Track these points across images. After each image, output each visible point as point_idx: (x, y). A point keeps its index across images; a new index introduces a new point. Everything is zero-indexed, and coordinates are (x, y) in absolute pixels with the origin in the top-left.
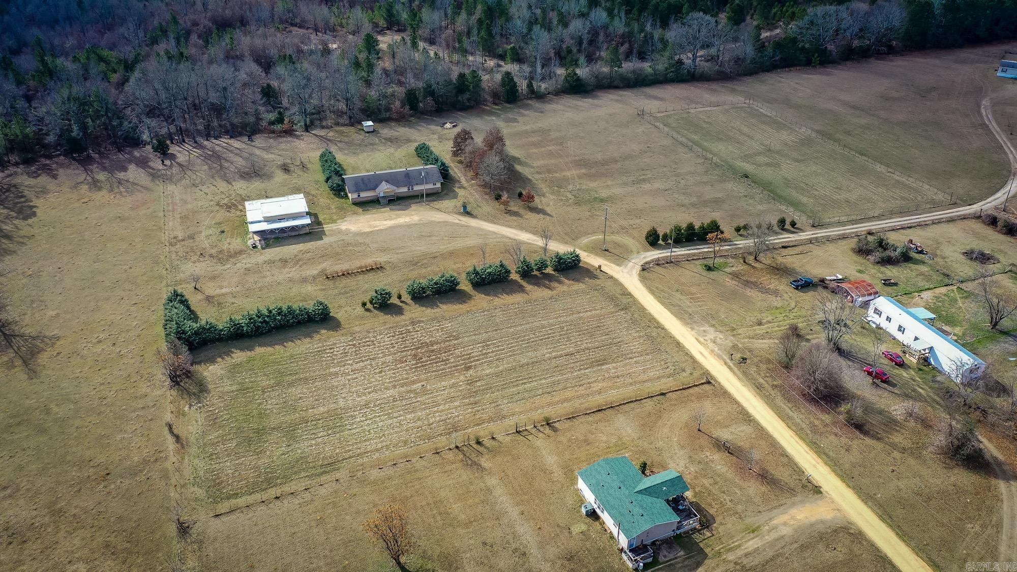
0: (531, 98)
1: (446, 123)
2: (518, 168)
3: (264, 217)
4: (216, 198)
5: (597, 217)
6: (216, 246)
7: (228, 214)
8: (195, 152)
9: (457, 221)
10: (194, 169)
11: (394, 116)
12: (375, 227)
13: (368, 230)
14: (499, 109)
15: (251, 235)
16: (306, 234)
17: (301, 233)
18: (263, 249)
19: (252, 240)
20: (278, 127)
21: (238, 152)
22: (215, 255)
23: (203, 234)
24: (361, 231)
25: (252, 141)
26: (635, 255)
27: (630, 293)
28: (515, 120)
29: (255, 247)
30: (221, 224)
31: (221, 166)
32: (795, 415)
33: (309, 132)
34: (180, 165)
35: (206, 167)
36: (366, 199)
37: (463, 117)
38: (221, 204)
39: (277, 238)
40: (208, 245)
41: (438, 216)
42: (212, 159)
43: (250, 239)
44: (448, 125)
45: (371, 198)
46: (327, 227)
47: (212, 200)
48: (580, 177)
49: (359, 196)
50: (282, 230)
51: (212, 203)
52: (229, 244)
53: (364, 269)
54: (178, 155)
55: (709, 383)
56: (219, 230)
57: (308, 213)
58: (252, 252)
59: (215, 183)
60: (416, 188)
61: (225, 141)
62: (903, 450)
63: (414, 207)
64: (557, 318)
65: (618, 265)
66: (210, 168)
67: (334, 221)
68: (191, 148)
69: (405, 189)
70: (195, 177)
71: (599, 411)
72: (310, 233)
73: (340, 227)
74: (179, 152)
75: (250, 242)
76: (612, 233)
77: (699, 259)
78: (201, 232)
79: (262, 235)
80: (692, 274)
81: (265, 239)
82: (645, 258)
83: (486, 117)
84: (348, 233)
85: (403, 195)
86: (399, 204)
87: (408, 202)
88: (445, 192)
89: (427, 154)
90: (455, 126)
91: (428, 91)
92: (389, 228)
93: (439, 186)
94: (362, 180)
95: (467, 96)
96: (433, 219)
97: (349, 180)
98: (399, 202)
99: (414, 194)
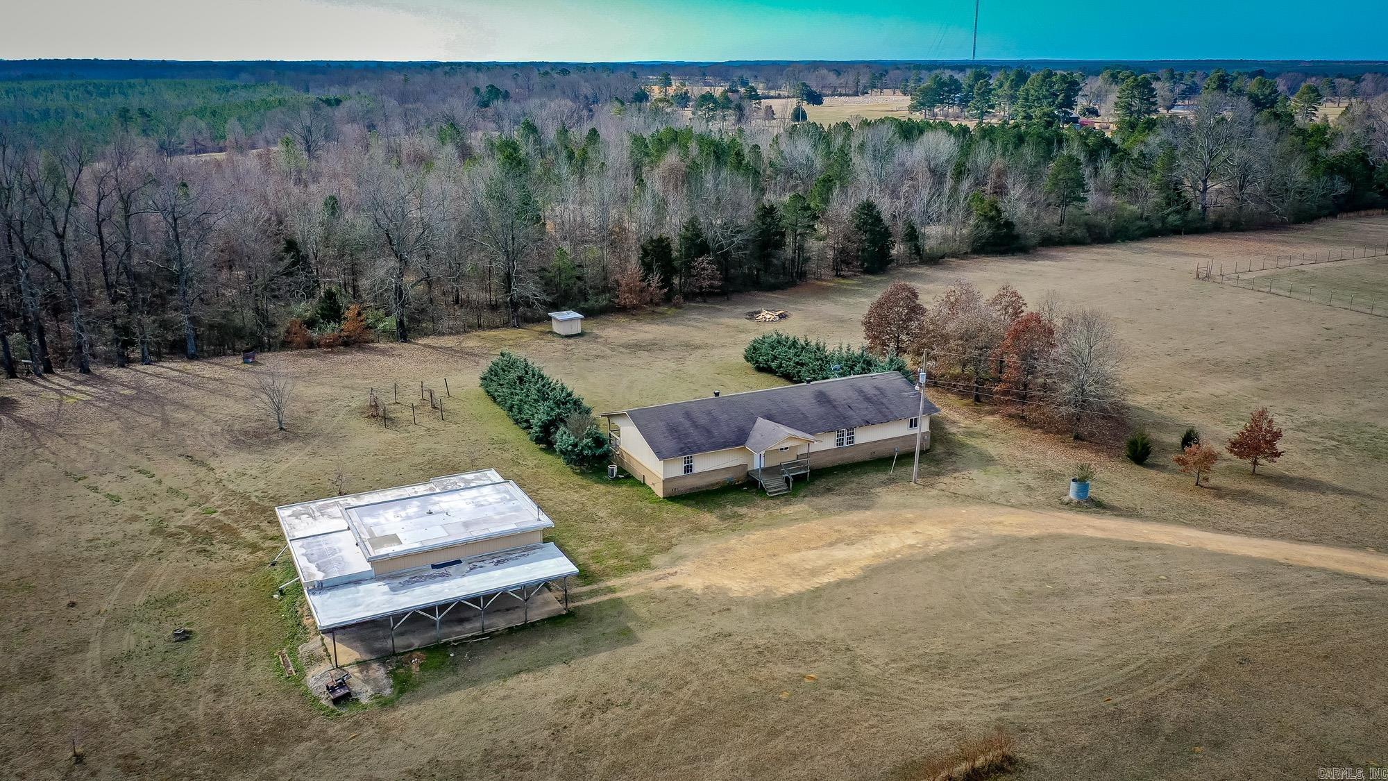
0: (912, 265)
3: (372, 561)
4: (150, 509)
6: (154, 708)
7: (202, 562)
8: (80, 392)
10: (74, 432)
11: (627, 299)
12: (814, 572)
13: (794, 586)
14: (857, 285)
15: (314, 644)
16: (555, 620)
17: (535, 615)
18: (386, 704)
19: (324, 667)
20: (330, 330)
21: (216, 385)
22: (149, 756)
23: (94, 653)
24: (768, 590)
25: (255, 363)
29: (343, 697)
30: (171, 604)
31: (166, 422)
33: (410, 342)
34: (26, 424)
35: (114, 425)
36: (710, 480)
38: (172, 529)
39: (436, 649)
40: (113, 708)
42: (136, 405)
43: (314, 660)
44: (767, 316)
45: (721, 478)
46: (628, 586)
47: (134, 519)
49: (688, 469)
50: (458, 610)
51: (136, 526)
52: (219, 691)
54: (26, 401)
56: (169, 629)
57: (548, 537)
58: (334, 729)
59: (145, 464)
60: (864, 436)
61: (172, 368)
63: (888, 496)
66: (129, 428)
67: (641, 563)
68: (69, 384)
69: (827, 443)
70: (73, 452)
72: (571, 614)
73: (672, 581)
74: (31, 394)
75: (318, 678)
78: (82, 645)
79: (362, 640)
81: (384, 657)
83: (843, 299)
84: (727, 606)
85: (827, 461)
86: (829, 490)
87: (854, 482)
88: (939, 449)
89: (804, 357)
90: (782, 316)
91: (697, 244)
92: (872, 573)
93: (924, 426)
94: (688, 415)
95: (788, 252)
96: (998, 531)
97: (642, 419)
98: (821, 484)
99: (860, 457)
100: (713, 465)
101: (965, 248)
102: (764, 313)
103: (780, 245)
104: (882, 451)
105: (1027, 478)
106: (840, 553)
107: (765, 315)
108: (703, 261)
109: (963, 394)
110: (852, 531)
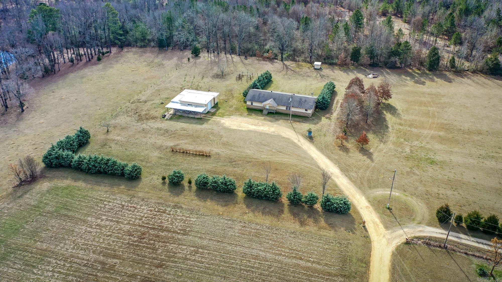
0: (450, 71)
1: (370, 74)
2: (388, 116)
3: (182, 101)
5: (413, 175)
6: (149, 110)
8: (211, 58)
9: (296, 141)
10: (198, 67)
12: (240, 127)
13: (234, 128)
14: (418, 73)
16: (198, 119)
19: (168, 113)
20: (266, 55)
22: (142, 115)
23: (153, 102)
24: (230, 127)
25: (246, 59)
26: (413, 225)
27: (369, 262)
28: (423, 83)
31: (212, 68)
34: (195, 63)
36: (254, 107)
37: (388, 73)
39: (180, 116)
40: (146, 109)
41: (288, 133)
42: (213, 64)
44: (371, 76)
45: (259, 108)
48: (433, 137)
49: (252, 104)
52: (156, 111)
53: (198, 153)
54: (202, 58)
56: (163, 102)
58: (159, 120)
60: (293, 109)
64: (277, 254)
65: (387, 228)
66: (205, 68)
68: (212, 56)
70: (192, 71)
72: (201, 119)
74: (204, 57)
76: (411, 195)
77: (482, 257)
78: (153, 100)
80: (458, 271)
81: (174, 115)
82: (421, 231)
83: (404, 77)
85: (283, 112)
86: (274, 117)
87: (281, 117)
88: (313, 118)
90: (374, 77)
93: (309, 111)
100: (256, 105)
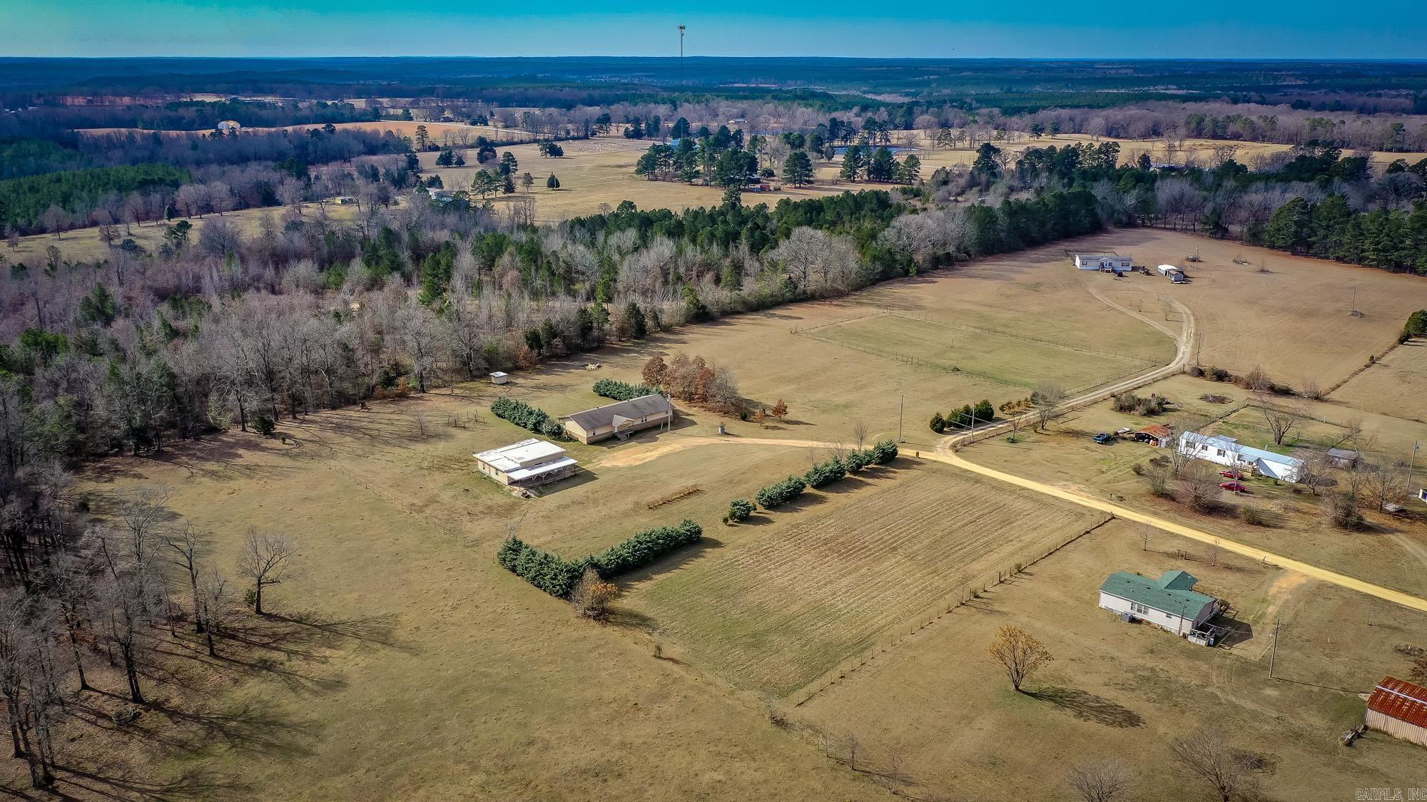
6: (476, 504)
10: (335, 442)
11: (523, 363)
12: (642, 459)
13: (638, 463)
15: (507, 488)
16: (572, 477)
17: (566, 476)
18: (541, 497)
19: (516, 491)
22: (487, 511)
24: (631, 465)
26: (936, 442)
29: (528, 496)
31: (368, 434)
32: (1204, 526)
33: (427, 393)
34: (309, 441)
35: (349, 439)
36: (602, 437)
39: (543, 485)
41: (699, 441)
43: (511, 491)
45: (605, 436)
46: (590, 467)
49: (594, 433)
50: (548, 475)
52: (490, 499)
53: (682, 495)
55: (1114, 518)
58: (531, 501)
60: (650, 418)
61: (330, 413)
62: (1306, 531)
63: (661, 437)
65: (931, 452)
67: (592, 461)
68: (296, 424)
69: (638, 421)
70: (349, 449)
71: (1050, 554)
72: (576, 475)
73: (602, 465)
75: (517, 494)
78: (438, 495)
80: (1002, 447)
82: (946, 442)
84: (620, 469)
85: (638, 428)
86: (641, 437)
87: (649, 434)
88: (677, 421)
89: (622, 390)
90: (599, 367)
91: (552, 332)
92: (659, 458)
93: (670, 413)
94: (591, 416)
95: (595, 333)
96: (696, 444)
97: (577, 418)
98: (638, 436)
99: (650, 426)
100: (602, 432)
101: (682, 320)
102: (590, 365)
103: (591, 328)
104: (657, 423)
105: (706, 428)
106: (648, 454)
107: (590, 366)
108: (556, 341)
109: (685, 399)
110: (652, 448)
